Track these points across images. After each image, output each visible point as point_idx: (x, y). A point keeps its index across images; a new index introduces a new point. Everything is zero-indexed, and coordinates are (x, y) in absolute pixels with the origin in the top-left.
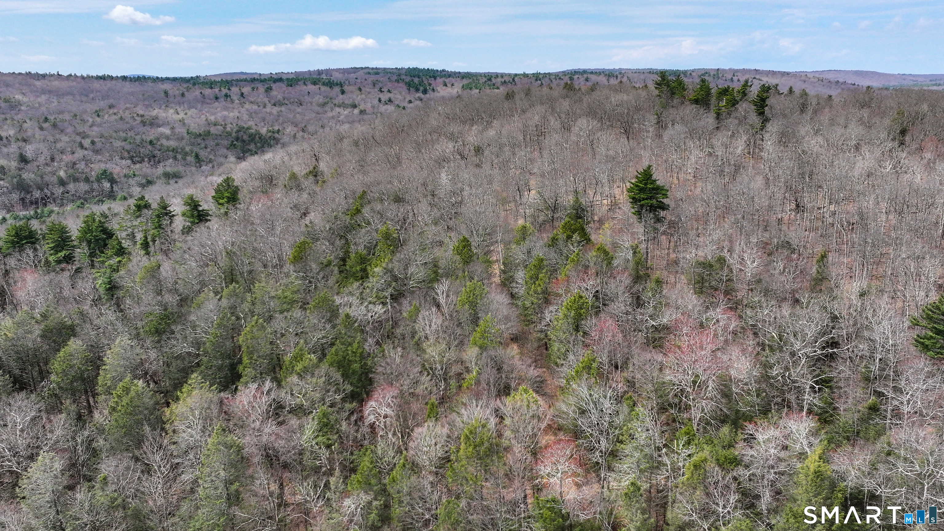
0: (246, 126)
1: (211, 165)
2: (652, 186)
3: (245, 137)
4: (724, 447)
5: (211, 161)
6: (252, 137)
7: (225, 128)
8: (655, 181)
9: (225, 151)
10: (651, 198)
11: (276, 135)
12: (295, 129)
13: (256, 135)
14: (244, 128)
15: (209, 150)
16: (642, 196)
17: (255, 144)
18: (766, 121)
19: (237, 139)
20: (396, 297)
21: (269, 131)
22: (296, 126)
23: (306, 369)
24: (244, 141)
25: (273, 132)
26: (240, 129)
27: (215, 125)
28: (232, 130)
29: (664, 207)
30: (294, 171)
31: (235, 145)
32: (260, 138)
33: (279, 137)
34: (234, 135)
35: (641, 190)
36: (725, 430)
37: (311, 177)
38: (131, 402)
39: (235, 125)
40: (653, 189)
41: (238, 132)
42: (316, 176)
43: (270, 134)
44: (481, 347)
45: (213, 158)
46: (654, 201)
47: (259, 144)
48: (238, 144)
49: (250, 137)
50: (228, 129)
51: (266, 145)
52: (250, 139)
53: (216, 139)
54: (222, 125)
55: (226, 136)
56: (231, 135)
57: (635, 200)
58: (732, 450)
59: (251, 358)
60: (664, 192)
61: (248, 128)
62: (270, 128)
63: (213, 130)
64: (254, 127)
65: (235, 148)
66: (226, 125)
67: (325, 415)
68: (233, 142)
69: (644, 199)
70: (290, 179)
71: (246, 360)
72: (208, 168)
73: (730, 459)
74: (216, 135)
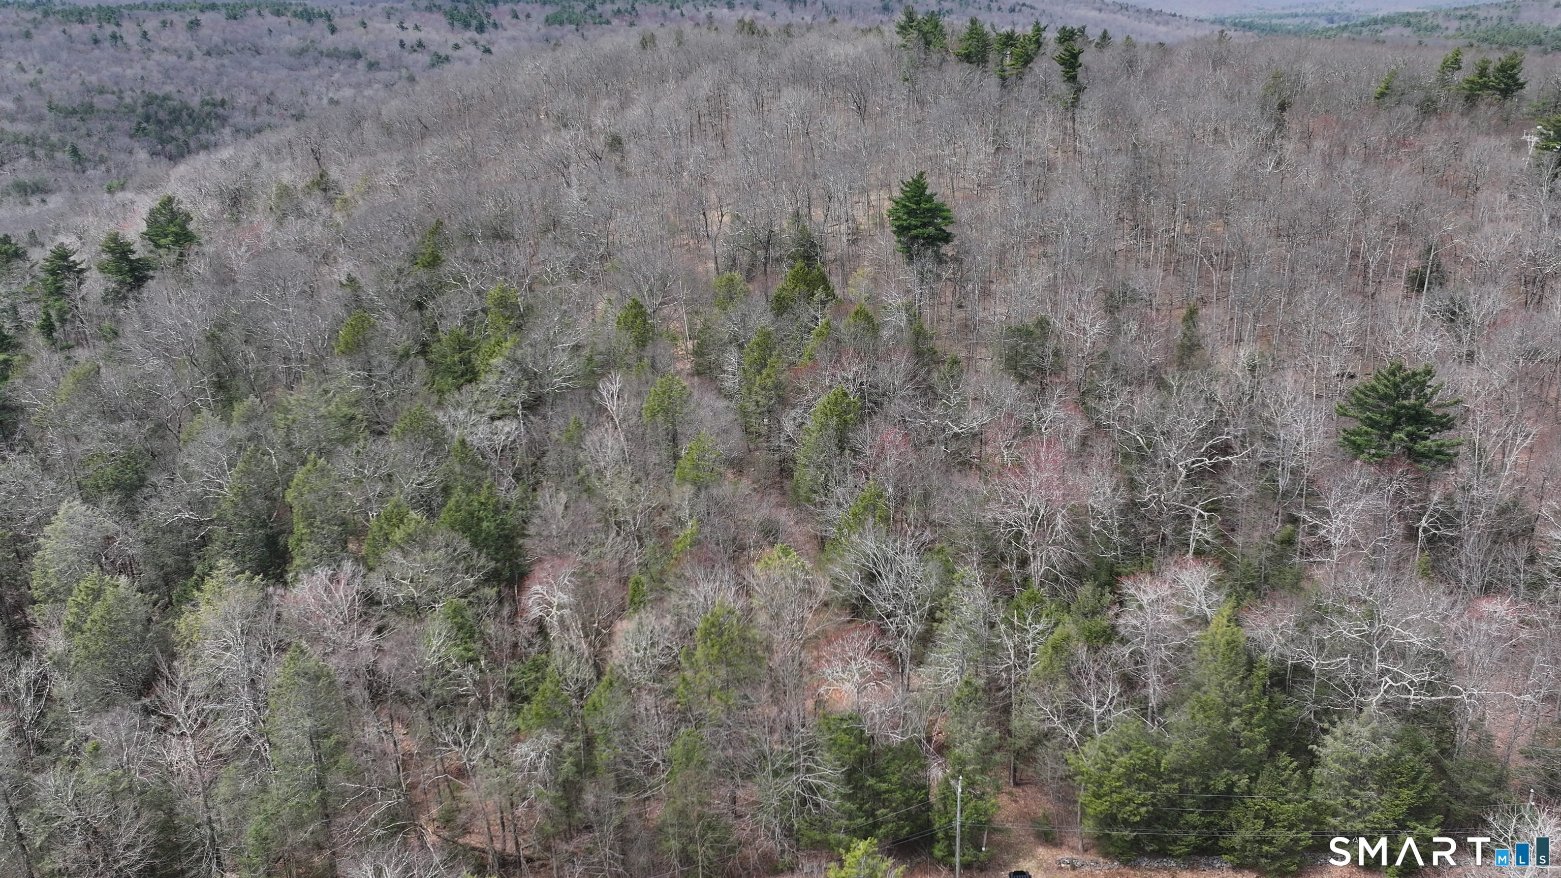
0: (160, 94)
1: (103, 168)
2: (928, 206)
3: (162, 115)
4: (1085, 615)
5: (102, 160)
6: (176, 116)
7: (121, 98)
8: (931, 197)
9: (127, 140)
10: (924, 225)
11: (220, 111)
12: (253, 98)
13: (181, 111)
14: (157, 97)
15: (95, 139)
16: (913, 222)
17: (183, 127)
18: (1080, 90)
19: (147, 119)
20: (534, 405)
21: (204, 103)
22: (254, 92)
23: (410, 538)
24: (160, 122)
25: (214, 105)
26: (151, 100)
27: (101, 92)
28: (135, 102)
29: (947, 238)
30: (285, 182)
31: (145, 129)
32: (190, 116)
33: (226, 113)
34: (140, 110)
35: (910, 213)
36: (1086, 590)
37: (317, 192)
38: (108, 613)
39: (139, 92)
40: (929, 210)
41: (147, 104)
42: (325, 190)
43: (207, 108)
44: (694, 483)
45: (106, 154)
46: (931, 229)
47: (189, 128)
48: (151, 127)
49: (170, 113)
50: (128, 100)
51: (202, 129)
52: (171, 118)
53: (107, 118)
54: (113, 93)
55: (125, 114)
56: (134, 111)
57: (901, 230)
58: (1098, 618)
59: (311, 524)
60: (945, 214)
61: (166, 98)
62: (207, 98)
63: (98, 101)
64: (176, 96)
65: (146, 135)
66: (121, 92)
67: (457, 611)
68: (139, 123)
69: (916, 227)
70: (280, 197)
71: (300, 528)
72: (98, 172)
73: (1097, 632)
74: (106, 111)
